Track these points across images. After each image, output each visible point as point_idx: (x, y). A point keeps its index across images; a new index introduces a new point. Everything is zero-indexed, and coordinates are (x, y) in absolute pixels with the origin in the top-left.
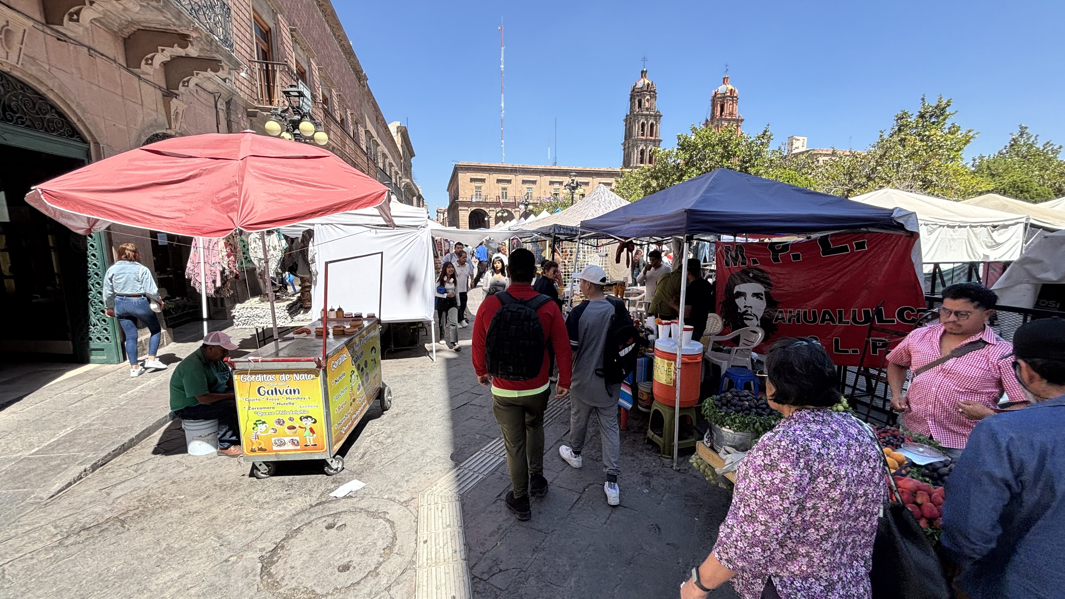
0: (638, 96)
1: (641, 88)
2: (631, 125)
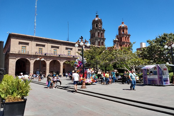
0: (96, 23)
1: (97, 20)
2: (94, 32)
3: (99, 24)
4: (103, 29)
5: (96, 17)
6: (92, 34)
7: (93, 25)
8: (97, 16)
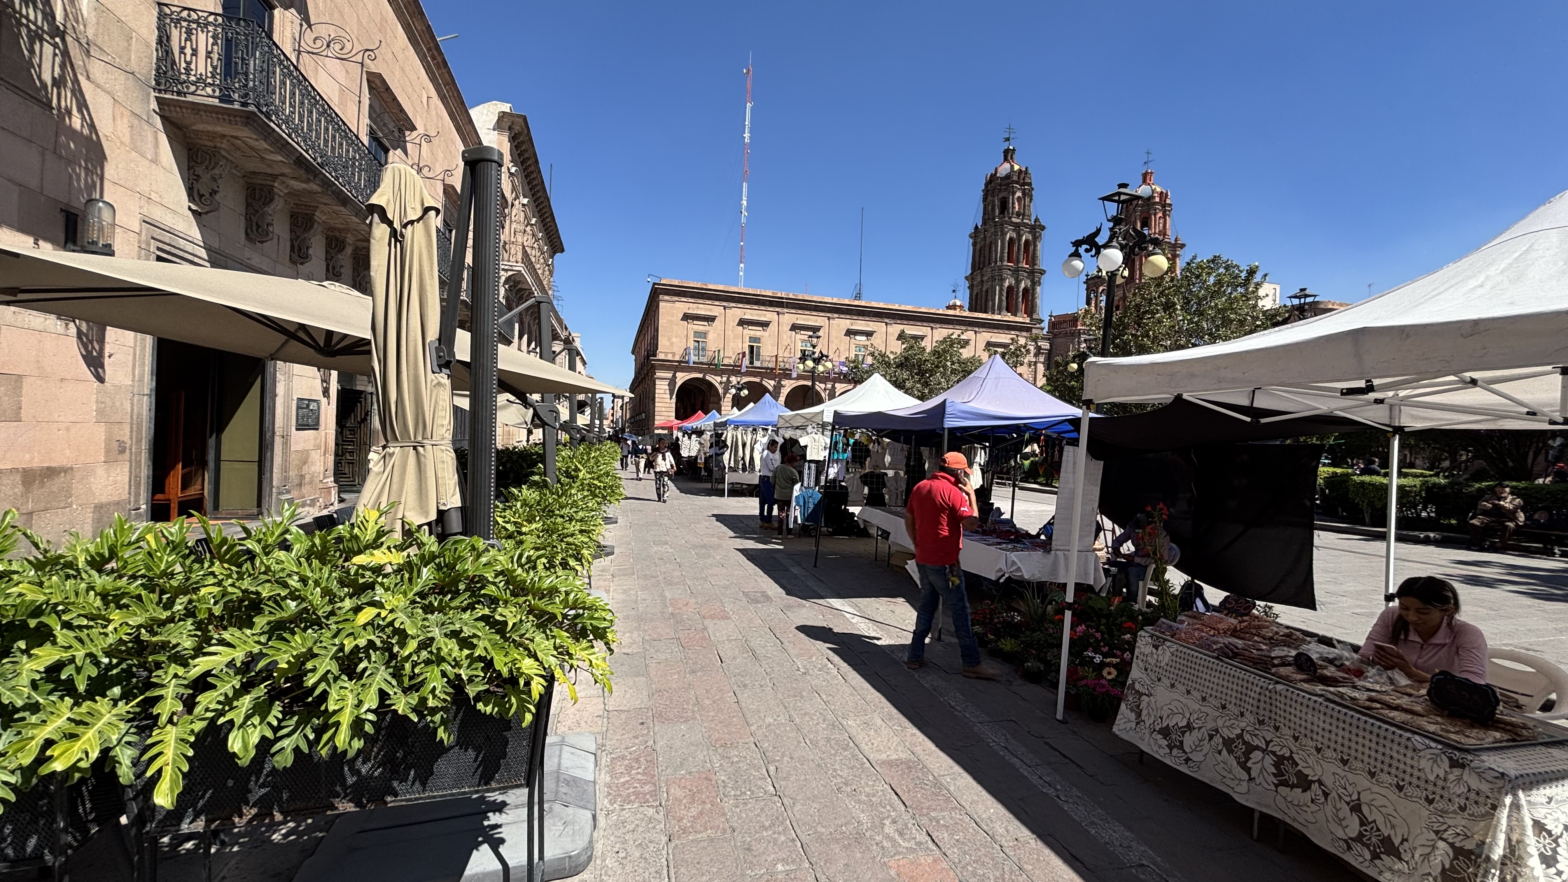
0: (1000, 190)
1: (1007, 177)
2: (988, 242)
3: (1014, 193)
4: (1037, 220)
5: (1006, 159)
6: (978, 247)
7: (985, 199)
8: (1008, 155)
